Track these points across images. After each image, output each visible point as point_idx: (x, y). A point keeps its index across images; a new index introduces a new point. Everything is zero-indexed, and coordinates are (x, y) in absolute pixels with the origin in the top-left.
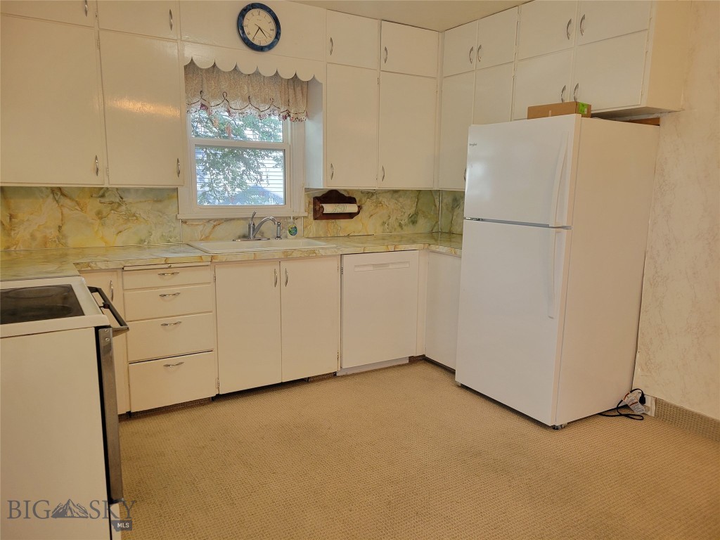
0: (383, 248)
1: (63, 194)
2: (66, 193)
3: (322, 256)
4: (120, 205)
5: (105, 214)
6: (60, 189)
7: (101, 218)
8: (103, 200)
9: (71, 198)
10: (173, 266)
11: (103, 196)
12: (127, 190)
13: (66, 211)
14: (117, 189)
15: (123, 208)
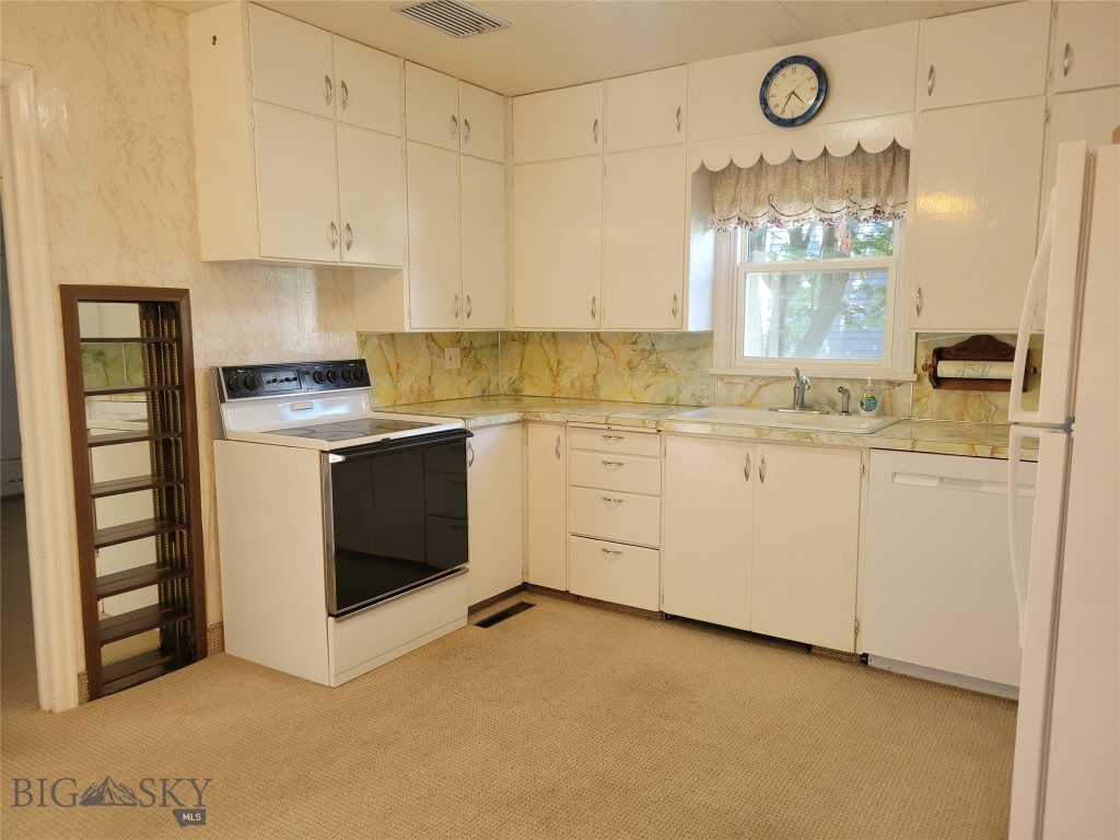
0: (963, 449)
1: (600, 341)
2: (602, 338)
3: (822, 445)
4: (651, 354)
5: (635, 364)
6: (598, 333)
7: (631, 369)
8: (635, 347)
9: (608, 346)
10: (614, 427)
11: (635, 343)
12: (659, 336)
13: (601, 358)
14: (650, 334)
15: (654, 357)
